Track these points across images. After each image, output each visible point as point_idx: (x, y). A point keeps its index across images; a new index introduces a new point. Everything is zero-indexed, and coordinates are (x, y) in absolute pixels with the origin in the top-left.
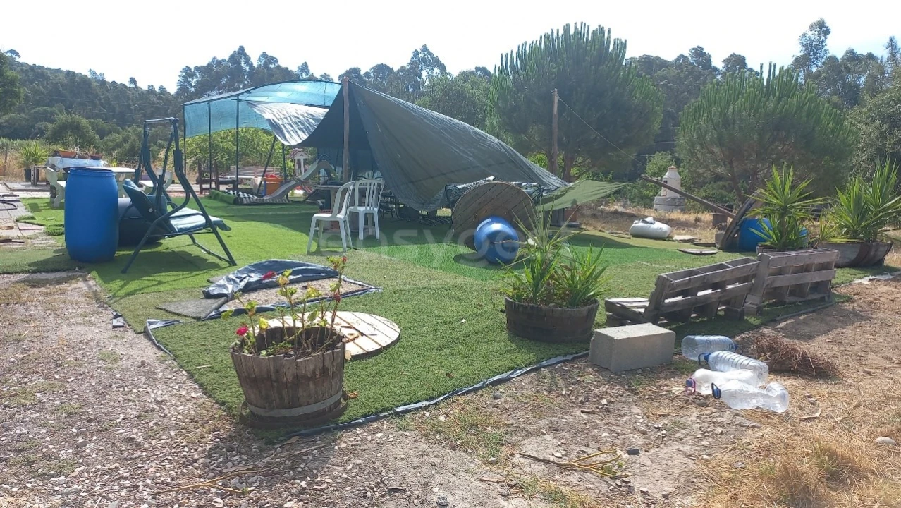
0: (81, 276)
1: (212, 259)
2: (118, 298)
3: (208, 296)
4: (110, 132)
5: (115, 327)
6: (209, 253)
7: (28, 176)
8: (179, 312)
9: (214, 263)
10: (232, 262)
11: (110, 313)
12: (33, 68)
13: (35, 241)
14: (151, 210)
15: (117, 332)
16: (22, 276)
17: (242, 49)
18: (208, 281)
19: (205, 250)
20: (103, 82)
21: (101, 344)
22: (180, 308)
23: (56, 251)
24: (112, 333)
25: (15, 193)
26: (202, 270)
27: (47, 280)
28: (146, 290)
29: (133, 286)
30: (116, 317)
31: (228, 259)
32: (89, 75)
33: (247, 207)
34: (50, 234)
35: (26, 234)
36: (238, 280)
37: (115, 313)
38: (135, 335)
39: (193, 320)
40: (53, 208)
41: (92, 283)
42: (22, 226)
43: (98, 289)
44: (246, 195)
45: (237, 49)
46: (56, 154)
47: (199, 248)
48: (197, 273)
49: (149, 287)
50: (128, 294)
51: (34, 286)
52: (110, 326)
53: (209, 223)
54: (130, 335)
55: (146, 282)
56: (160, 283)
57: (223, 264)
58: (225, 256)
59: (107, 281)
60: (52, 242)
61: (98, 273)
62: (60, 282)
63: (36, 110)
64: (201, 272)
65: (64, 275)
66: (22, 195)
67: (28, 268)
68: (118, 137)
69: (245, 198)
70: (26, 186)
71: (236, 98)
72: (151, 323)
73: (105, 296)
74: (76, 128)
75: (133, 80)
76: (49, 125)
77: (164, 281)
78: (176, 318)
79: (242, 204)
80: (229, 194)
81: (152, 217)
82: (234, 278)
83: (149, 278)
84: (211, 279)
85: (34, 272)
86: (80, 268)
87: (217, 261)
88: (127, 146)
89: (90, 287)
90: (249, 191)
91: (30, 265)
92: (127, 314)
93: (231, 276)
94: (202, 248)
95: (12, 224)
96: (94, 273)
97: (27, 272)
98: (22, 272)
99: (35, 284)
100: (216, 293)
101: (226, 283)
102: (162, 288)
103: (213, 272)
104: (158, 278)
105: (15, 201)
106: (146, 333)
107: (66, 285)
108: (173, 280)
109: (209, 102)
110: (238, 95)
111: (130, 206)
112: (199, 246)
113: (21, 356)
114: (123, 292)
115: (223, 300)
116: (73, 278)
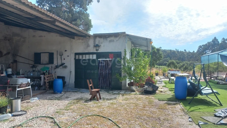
0: (178, 103)
1: (214, 103)
2: (189, 112)
3: (215, 116)
4: (180, 63)
5: (190, 121)
6: (212, 100)
7: (164, 75)
8: (208, 120)
9: (215, 104)
10: (221, 105)
11: (187, 117)
12: (164, 50)
13: (167, 92)
14: (196, 88)
15: (191, 123)
16: (166, 102)
17: (215, 38)
18: (214, 110)
19: (211, 99)
20: (178, 51)
21: (187, 126)
22: (207, 119)
23: (172, 96)
24: (189, 123)
25: (162, 79)
26: (211, 106)
27: (171, 103)
28: (196, 111)
29: (192, 108)
30: (190, 118)
31: (219, 103)
32: (175, 50)
33: (222, 85)
34: (170, 90)
35: (165, 90)
36: (225, 112)
37: (189, 117)
38: (196, 125)
39: (212, 124)
40: (170, 83)
41: (181, 106)
42: (164, 88)
43: (183, 108)
44: (220, 81)
45: (214, 38)
46: (170, 70)
47: (209, 99)
48: (210, 107)
49: (197, 110)
50: (191, 111)
51: (169, 105)
52: (188, 121)
53: (213, 92)
54: (194, 125)
55: (195, 108)
56: (200, 109)
57: (218, 105)
58: (218, 102)
59: (185, 106)
60: (170, 93)
61: (183, 103)
62: (174, 104)
63: (164, 59)
64: (212, 107)
65: (174, 102)
66: (163, 80)
67: (167, 100)
68: (181, 64)
69: (220, 82)
70: (163, 77)
71: (218, 54)
72: (200, 122)
73: (186, 111)
74: (173, 63)
75: (185, 50)
76: (167, 63)
77: (201, 108)
78: (207, 122)
79: (220, 84)
80: (215, 81)
81: (197, 90)
82: (224, 111)
83: (196, 107)
84: (215, 110)
85: (168, 101)
86: (178, 101)
87: (216, 104)
88: (184, 67)
89: (181, 107)
90: (221, 80)
91: (167, 99)
92: (193, 118)
93: (223, 111)
94: (210, 99)
95: (162, 87)
96: (181, 103)
97: (167, 101)
98: (166, 101)
99: (169, 104)
100: (218, 115)
101: (221, 113)
102: (200, 110)
103: (215, 107)
104: (199, 107)
105: (162, 81)
106: (199, 125)
107: (175, 105)
108: (203, 108)
109: (209, 55)
110: (218, 53)
111: (190, 86)
112: (209, 98)
113: (169, 125)
114: (190, 110)
115: (221, 118)
116: (177, 104)
